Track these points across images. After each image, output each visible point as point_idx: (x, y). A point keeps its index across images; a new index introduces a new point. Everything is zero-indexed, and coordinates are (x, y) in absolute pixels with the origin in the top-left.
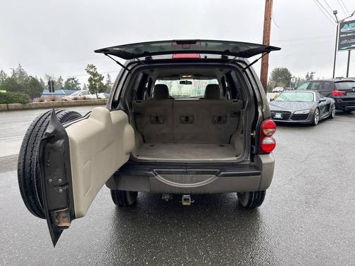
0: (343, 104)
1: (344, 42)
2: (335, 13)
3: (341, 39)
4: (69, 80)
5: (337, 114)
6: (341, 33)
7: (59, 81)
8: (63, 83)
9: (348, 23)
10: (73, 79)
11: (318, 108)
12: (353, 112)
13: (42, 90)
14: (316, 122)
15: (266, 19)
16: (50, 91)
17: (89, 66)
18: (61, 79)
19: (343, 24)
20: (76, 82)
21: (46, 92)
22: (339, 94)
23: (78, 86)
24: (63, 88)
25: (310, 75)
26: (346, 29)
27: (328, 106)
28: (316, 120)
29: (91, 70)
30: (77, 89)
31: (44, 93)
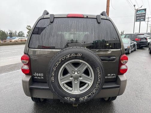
0: (139, 44)
1: (138, 18)
2: (134, 6)
3: (137, 17)
4: (20, 32)
5: (137, 48)
6: (137, 14)
7: (15, 33)
8: (17, 34)
9: (140, 10)
10: (21, 32)
11: (131, 46)
12: (143, 48)
13: (6, 37)
14: (130, 52)
15: (107, 7)
16: (10, 37)
17: (28, 26)
18: (16, 32)
19: (137, 11)
20: (23, 33)
21: (9, 37)
22: (138, 40)
23: (24, 35)
24: (17, 36)
25: (122, 32)
26: (139, 13)
27: (134, 45)
28: (130, 51)
29: (29, 28)
30: (23, 37)
31: (8, 38)
